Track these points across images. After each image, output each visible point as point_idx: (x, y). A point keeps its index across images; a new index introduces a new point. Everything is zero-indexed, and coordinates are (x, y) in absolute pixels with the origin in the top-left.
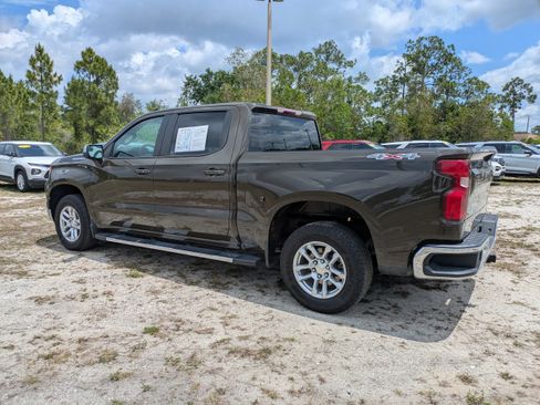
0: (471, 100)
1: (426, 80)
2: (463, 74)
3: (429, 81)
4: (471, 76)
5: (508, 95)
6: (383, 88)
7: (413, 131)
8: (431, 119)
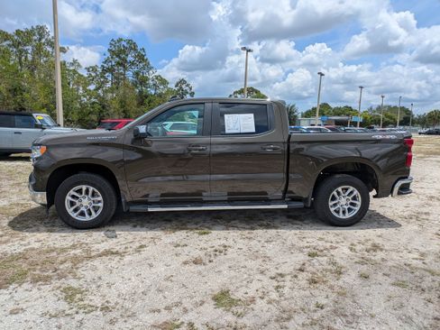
0: (158, 92)
1: (127, 73)
2: (151, 72)
3: (130, 74)
4: (157, 74)
5: (179, 90)
6: (93, 74)
7: (124, 112)
8: (136, 103)
